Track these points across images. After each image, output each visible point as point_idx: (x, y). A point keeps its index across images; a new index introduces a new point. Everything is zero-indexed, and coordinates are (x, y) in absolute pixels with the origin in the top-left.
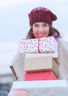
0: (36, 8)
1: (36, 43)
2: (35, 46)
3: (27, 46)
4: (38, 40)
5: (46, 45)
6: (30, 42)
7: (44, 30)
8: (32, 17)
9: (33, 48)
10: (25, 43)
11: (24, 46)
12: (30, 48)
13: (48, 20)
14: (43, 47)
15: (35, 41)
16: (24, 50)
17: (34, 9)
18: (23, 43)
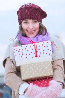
0: (25, 5)
1: (32, 49)
2: (31, 52)
3: (22, 53)
4: (33, 45)
5: (43, 51)
6: (25, 49)
7: (34, 27)
8: (21, 14)
9: (29, 54)
10: (20, 50)
11: (19, 53)
12: (26, 54)
13: (38, 17)
14: (41, 53)
15: (30, 46)
16: (19, 57)
17: (22, 6)
18: (17, 50)
